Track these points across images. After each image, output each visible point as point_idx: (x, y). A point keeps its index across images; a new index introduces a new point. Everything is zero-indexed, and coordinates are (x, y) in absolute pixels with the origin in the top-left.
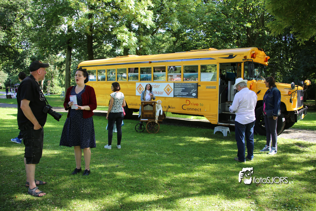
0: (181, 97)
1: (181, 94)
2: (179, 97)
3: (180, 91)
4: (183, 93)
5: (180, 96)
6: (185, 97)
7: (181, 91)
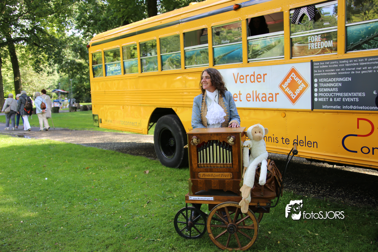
0: (339, 107)
1: (339, 100)
2: (332, 107)
3: (332, 87)
4: (346, 94)
5: (334, 103)
6: (355, 107)
7: (337, 90)
